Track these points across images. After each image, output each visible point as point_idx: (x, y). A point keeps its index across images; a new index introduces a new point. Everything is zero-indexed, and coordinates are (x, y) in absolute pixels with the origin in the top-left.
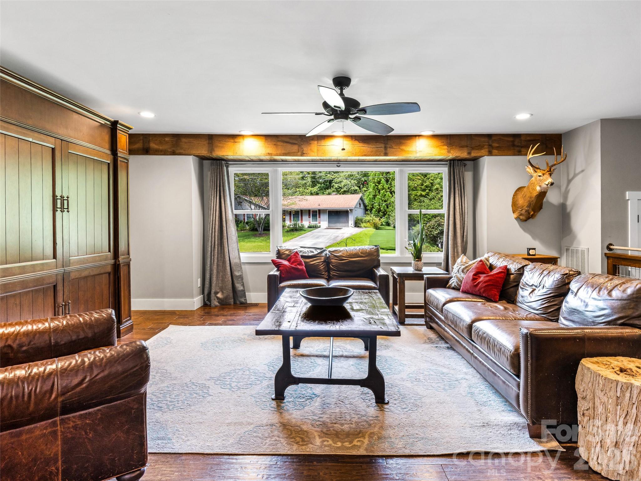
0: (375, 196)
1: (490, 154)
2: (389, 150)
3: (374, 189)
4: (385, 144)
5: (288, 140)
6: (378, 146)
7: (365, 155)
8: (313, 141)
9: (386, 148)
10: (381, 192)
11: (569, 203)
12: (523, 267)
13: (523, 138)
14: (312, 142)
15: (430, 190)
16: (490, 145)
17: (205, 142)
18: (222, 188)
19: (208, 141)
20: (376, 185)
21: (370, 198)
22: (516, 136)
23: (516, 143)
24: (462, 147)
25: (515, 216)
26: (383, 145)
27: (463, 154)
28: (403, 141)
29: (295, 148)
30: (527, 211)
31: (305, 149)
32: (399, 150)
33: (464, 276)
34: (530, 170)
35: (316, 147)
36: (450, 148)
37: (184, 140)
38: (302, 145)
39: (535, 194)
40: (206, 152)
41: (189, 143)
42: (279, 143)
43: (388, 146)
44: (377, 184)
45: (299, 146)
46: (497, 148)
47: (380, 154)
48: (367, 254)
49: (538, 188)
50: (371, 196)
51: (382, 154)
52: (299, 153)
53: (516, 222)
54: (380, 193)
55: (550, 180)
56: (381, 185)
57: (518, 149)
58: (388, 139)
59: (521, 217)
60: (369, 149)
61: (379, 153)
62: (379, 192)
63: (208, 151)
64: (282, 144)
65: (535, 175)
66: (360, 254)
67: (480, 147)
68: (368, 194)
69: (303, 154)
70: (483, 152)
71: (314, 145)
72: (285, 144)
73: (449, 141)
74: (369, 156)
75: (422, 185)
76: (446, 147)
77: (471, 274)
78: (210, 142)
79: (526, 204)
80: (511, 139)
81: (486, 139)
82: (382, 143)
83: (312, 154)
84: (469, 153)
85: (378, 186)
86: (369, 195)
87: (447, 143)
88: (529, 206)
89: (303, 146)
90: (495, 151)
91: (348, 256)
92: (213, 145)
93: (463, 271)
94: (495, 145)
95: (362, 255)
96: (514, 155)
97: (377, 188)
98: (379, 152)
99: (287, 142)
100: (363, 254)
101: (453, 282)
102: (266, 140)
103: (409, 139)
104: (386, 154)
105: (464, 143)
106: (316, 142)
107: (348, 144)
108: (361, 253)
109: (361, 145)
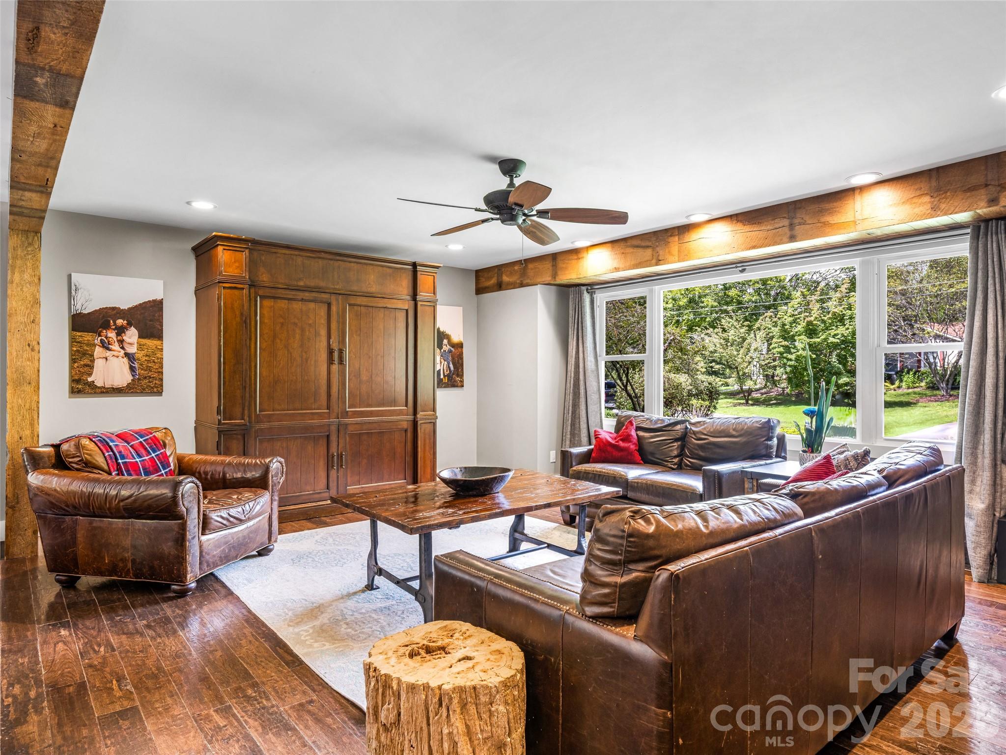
2: (798, 229)
4: (791, 218)
5: (639, 242)
6: (777, 226)
7: (754, 247)
8: (672, 238)
9: (791, 226)
17: (549, 265)
19: (551, 263)
24: (971, 189)
26: (786, 222)
27: (975, 206)
28: (827, 206)
29: (648, 253)
31: (661, 253)
32: (820, 225)
35: (677, 247)
36: (937, 199)
37: (530, 266)
38: (657, 246)
40: (550, 278)
42: (628, 250)
43: (796, 221)
45: (654, 249)
47: (781, 240)
48: (742, 432)
51: (785, 239)
52: (654, 261)
58: (795, 209)
60: (762, 234)
61: (780, 238)
64: (632, 250)
66: (731, 431)
69: (658, 262)
71: (674, 244)
72: (635, 250)
73: (934, 183)
74: (761, 247)
76: (927, 199)
78: (554, 263)
82: (785, 217)
83: (671, 258)
84: (993, 202)
87: (930, 187)
89: (658, 249)
91: (711, 432)
92: (556, 267)
95: (734, 433)
98: (779, 236)
99: (637, 247)
100: (737, 431)
102: (613, 248)
103: (840, 199)
104: (793, 238)
106: (676, 239)
108: (734, 430)
109: (747, 228)
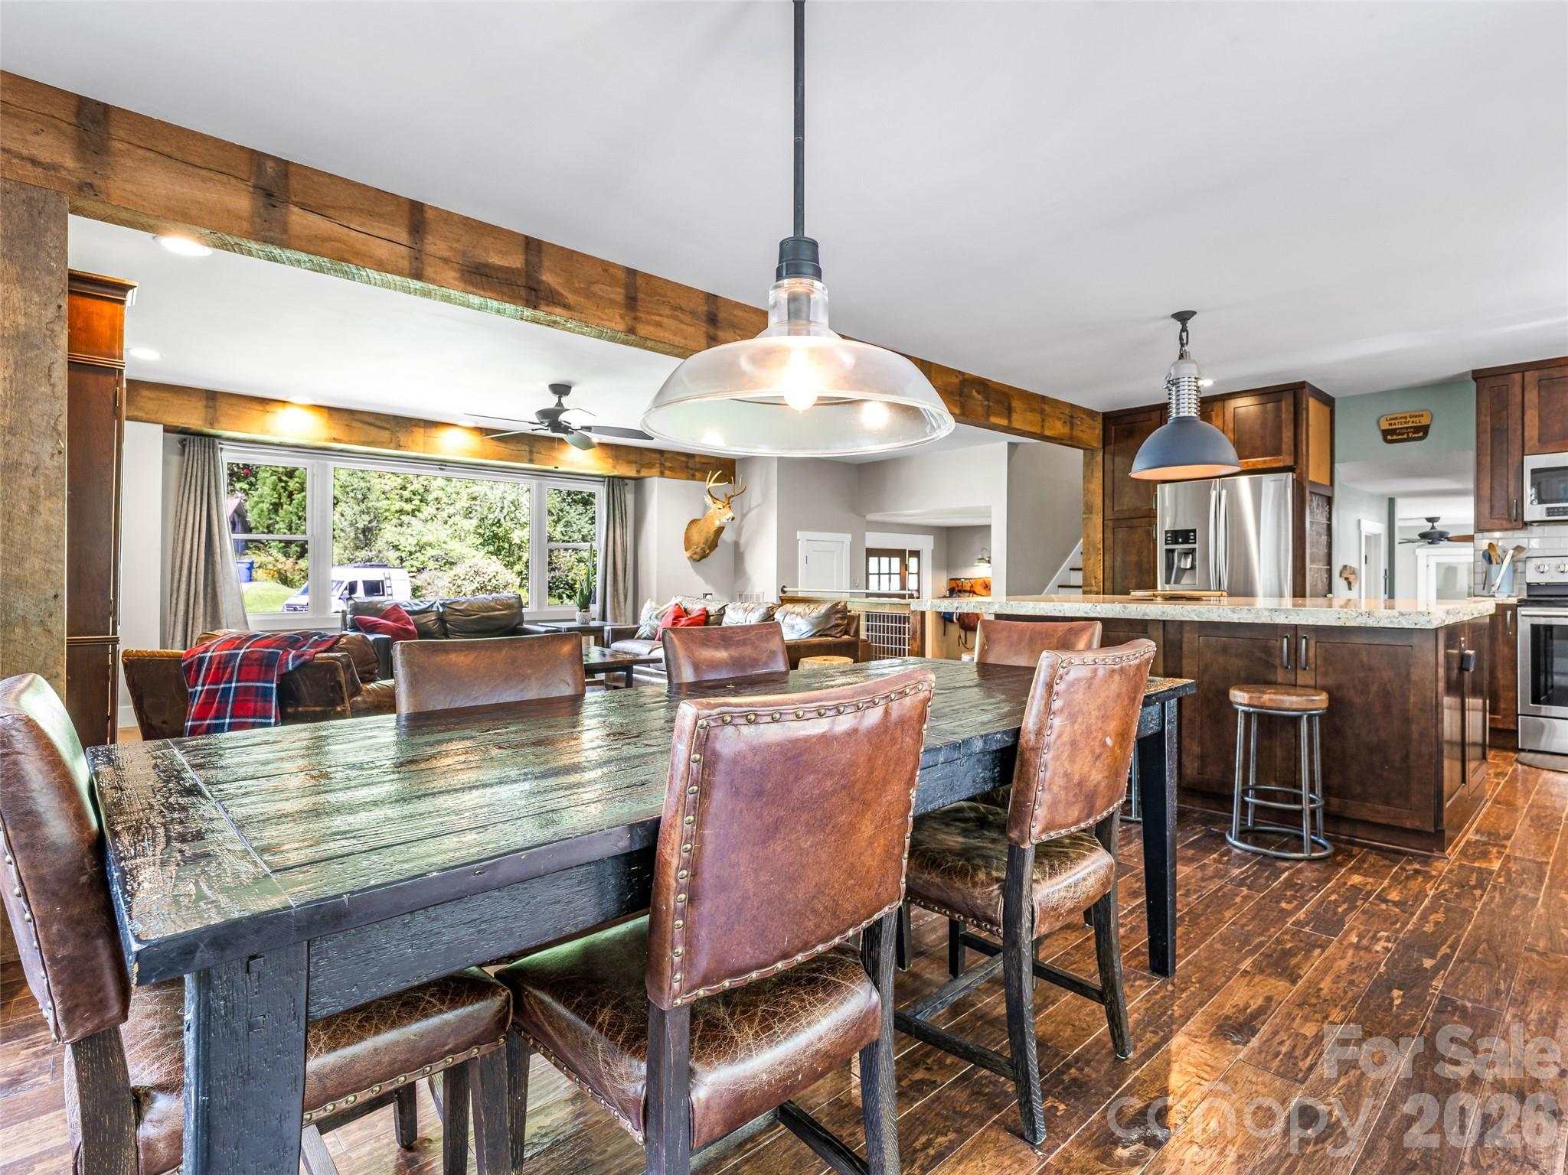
0: (276, 507)
1: (662, 475)
2: (535, 456)
3: (274, 489)
4: (531, 446)
5: (371, 420)
6: (520, 448)
7: (499, 459)
8: (417, 428)
9: (531, 452)
10: (295, 497)
11: (742, 541)
12: (723, 607)
13: (697, 459)
14: (415, 429)
15: (421, 501)
16: (662, 465)
17: (200, 404)
18: (213, 490)
19: (204, 403)
20: (280, 480)
21: (262, 511)
22: (690, 456)
23: (690, 465)
24: (629, 462)
25: (688, 554)
26: (527, 448)
27: (629, 471)
28: (556, 446)
29: (385, 435)
30: (703, 549)
31: (402, 439)
32: (550, 457)
33: (659, 623)
34: (708, 500)
36: (615, 462)
37: (146, 393)
38: (398, 431)
39: (713, 529)
40: (200, 423)
41: (158, 399)
42: (355, 424)
43: (535, 450)
44: (284, 478)
45: (393, 433)
46: (671, 469)
47: (523, 460)
48: (506, 606)
49: (717, 523)
50: (266, 506)
51: (526, 460)
52: (392, 445)
53: (688, 563)
54: (292, 500)
55: (731, 514)
56: (296, 480)
57: (691, 472)
58: (535, 440)
59: (695, 557)
60: (506, 452)
62: (290, 495)
63: (206, 420)
64: (361, 425)
65: (713, 506)
67: (650, 465)
68: (256, 499)
69: (399, 447)
70: (656, 471)
71: (419, 434)
72: (367, 427)
73: (614, 453)
75: (404, 488)
76: (611, 460)
77: (671, 618)
78: (210, 404)
79: (702, 541)
80: (684, 459)
81: (657, 456)
82: (526, 444)
83: (415, 447)
84: (638, 472)
85: (286, 482)
86: (257, 503)
87: (612, 454)
88: (706, 543)
89: (399, 434)
90: (667, 473)
92: (215, 410)
93: (656, 617)
94: (668, 464)
96: (688, 479)
97: (285, 488)
99: (370, 424)
101: (644, 630)
102: (330, 415)
104: (531, 462)
105: (632, 457)
106: (422, 430)
107: (473, 441)
108: (497, 605)
109: (495, 443)
